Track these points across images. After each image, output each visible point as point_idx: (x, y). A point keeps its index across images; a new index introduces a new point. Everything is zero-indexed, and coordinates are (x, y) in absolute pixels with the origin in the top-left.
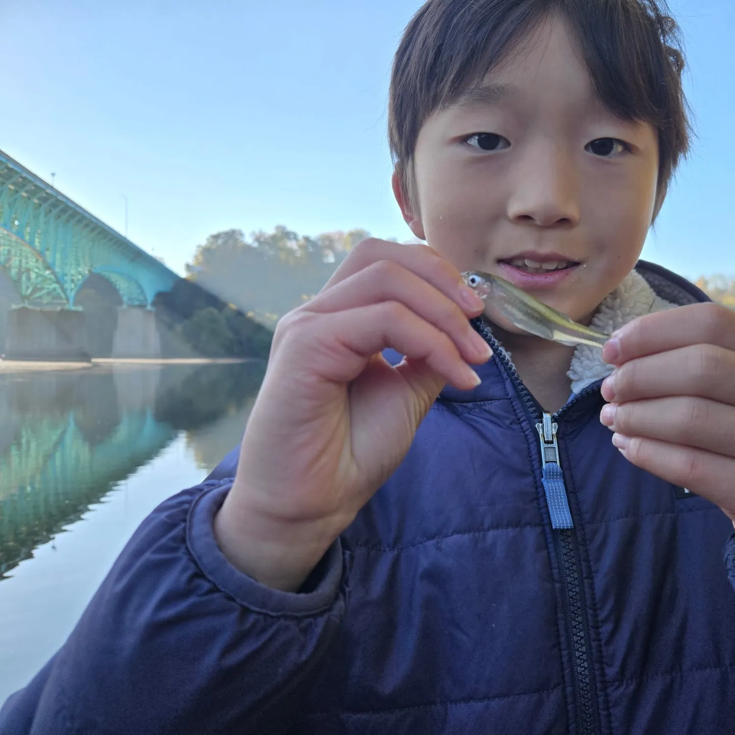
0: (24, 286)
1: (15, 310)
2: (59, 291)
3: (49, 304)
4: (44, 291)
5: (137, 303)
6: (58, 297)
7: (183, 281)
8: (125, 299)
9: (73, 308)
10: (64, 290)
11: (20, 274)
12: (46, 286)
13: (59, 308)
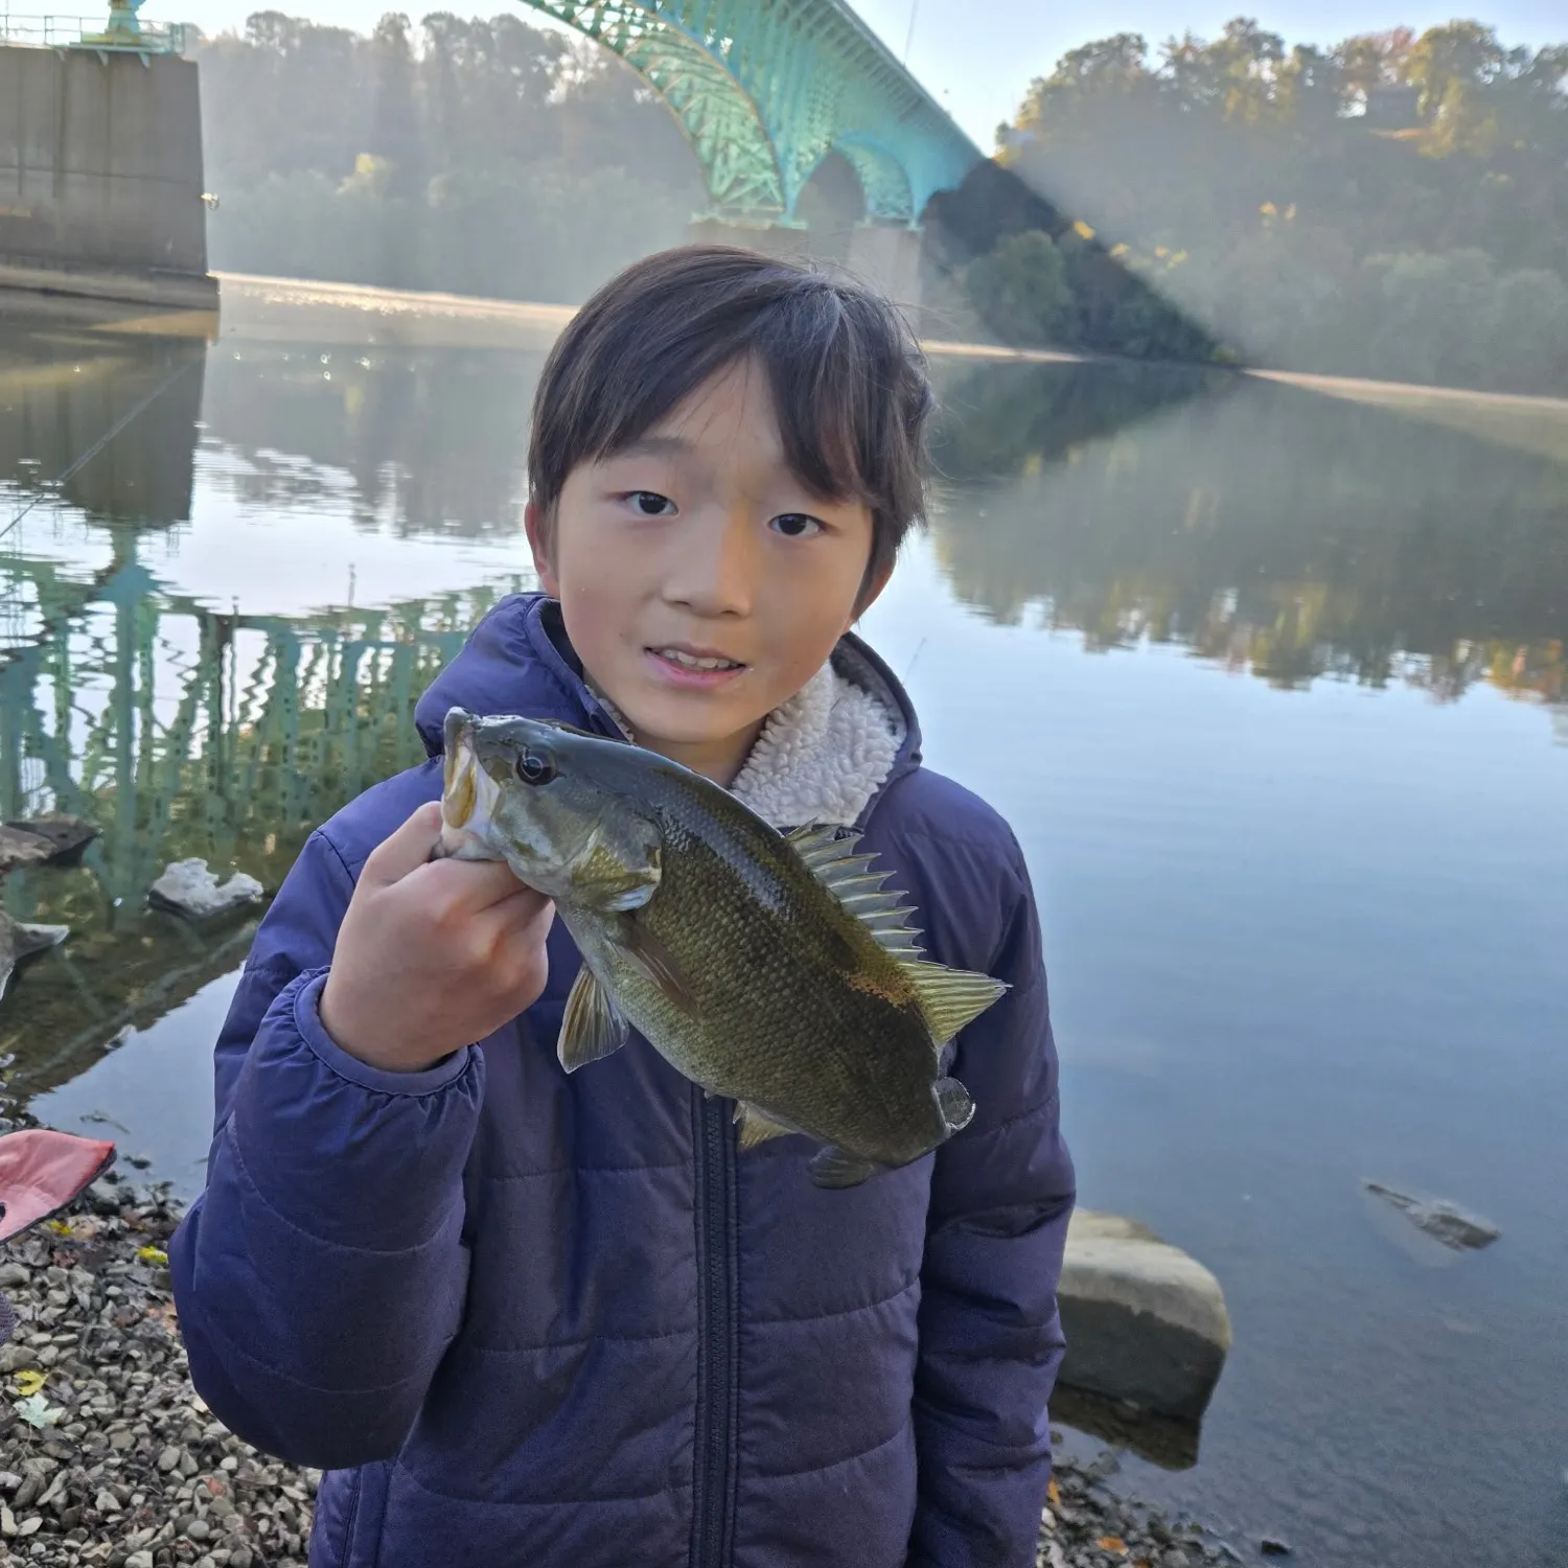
0: (716, 175)
1: (699, 224)
2: (773, 187)
3: (753, 214)
4: (748, 187)
5: (892, 215)
6: (768, 200)
7: (989, 164)
8: (871, 205)
9: (794, 225)
10: (782, 187)
11: (714, 150)
12: (754, 176)
13: (767, 224)
